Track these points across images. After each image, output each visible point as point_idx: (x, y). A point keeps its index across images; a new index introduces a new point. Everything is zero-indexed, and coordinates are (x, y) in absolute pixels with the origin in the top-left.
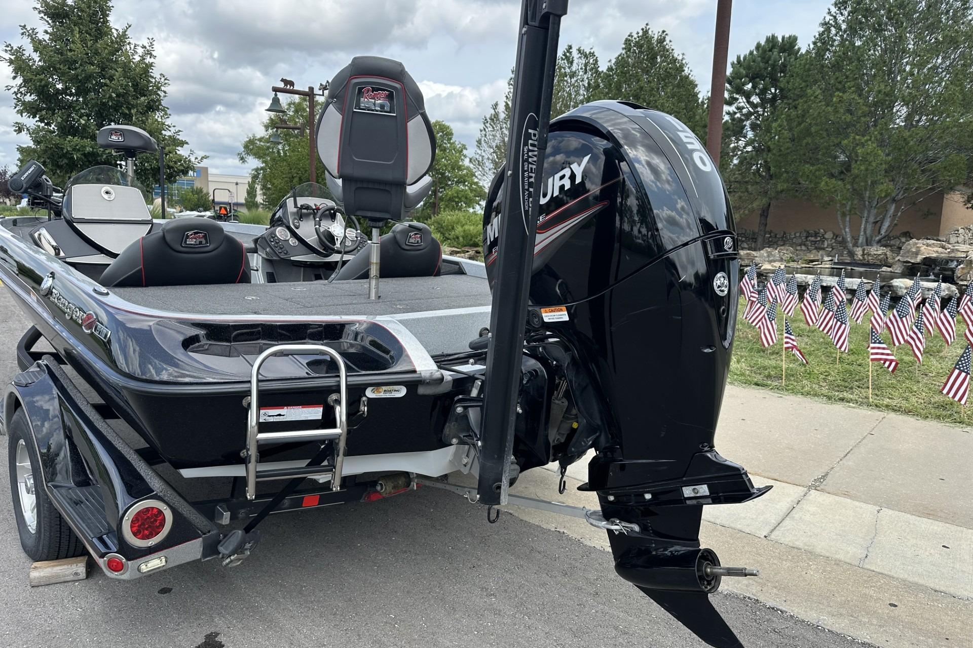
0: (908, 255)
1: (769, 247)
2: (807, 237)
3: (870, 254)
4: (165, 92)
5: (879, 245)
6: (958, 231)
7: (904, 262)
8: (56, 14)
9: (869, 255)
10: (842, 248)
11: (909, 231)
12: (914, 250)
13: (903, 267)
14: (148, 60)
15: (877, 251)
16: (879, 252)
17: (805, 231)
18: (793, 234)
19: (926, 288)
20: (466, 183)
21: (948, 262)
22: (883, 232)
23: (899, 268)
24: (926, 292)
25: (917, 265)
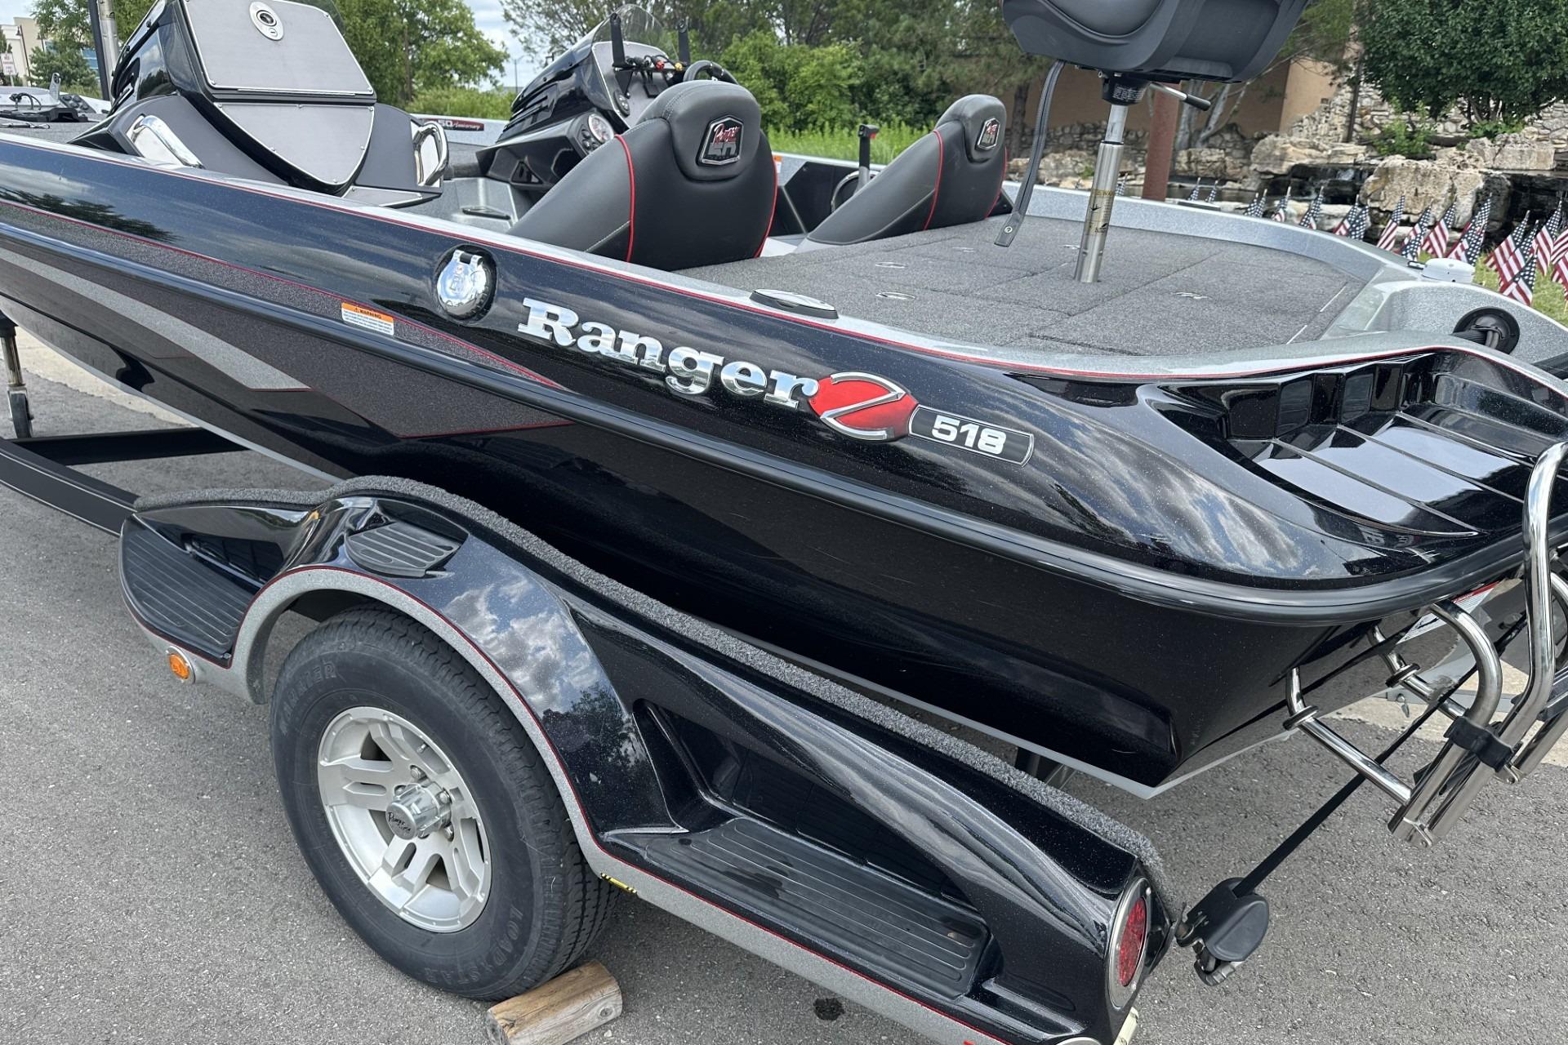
0: (1268, 161)
1: (1057, 152)
2: (1081, 134)
3: (1201, 161)
5: (1206, 145)
6: (1302, 121)
7: (1261, 173)
9: (1198, 162)
10: (1135, 152)
11: (1237, 122)
12: (1277, 153)
13: (1260, 182)
15: (1211, 155)
16: (1214, 158)
17: (1079, 123)
18: (1059, 129)
19: (1326, 215)
20: (460, 35)
21: (1337, 172)
22: (1212, 124)
23: (1253, 183)
24: (1326, 221)
25: (1282, 178)
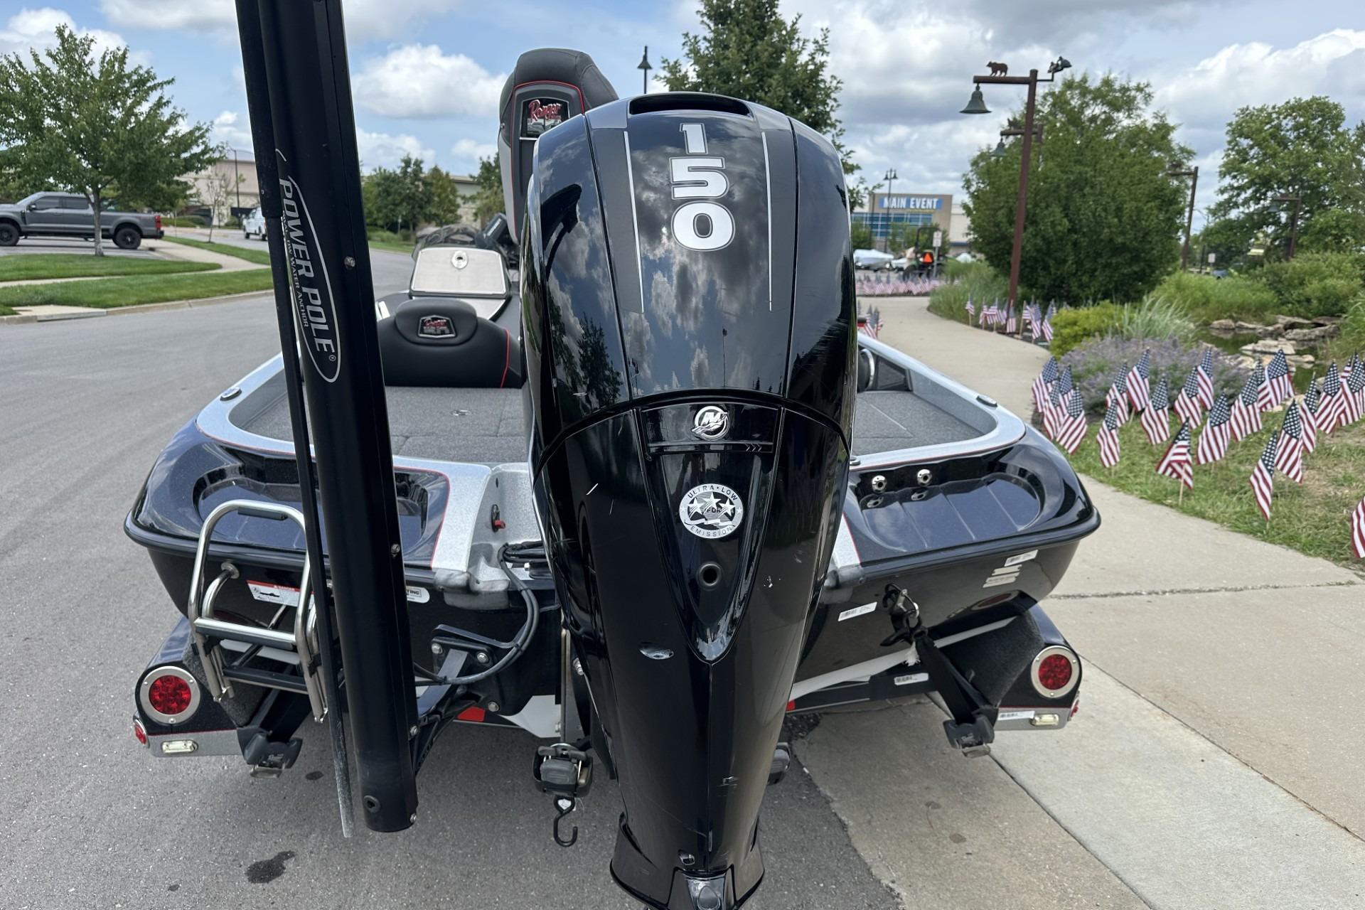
4: (835, 100)
8: (719, 15)
14: (819, 58)
